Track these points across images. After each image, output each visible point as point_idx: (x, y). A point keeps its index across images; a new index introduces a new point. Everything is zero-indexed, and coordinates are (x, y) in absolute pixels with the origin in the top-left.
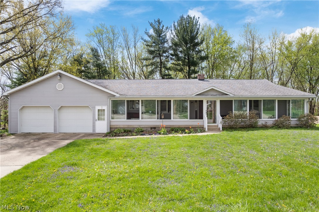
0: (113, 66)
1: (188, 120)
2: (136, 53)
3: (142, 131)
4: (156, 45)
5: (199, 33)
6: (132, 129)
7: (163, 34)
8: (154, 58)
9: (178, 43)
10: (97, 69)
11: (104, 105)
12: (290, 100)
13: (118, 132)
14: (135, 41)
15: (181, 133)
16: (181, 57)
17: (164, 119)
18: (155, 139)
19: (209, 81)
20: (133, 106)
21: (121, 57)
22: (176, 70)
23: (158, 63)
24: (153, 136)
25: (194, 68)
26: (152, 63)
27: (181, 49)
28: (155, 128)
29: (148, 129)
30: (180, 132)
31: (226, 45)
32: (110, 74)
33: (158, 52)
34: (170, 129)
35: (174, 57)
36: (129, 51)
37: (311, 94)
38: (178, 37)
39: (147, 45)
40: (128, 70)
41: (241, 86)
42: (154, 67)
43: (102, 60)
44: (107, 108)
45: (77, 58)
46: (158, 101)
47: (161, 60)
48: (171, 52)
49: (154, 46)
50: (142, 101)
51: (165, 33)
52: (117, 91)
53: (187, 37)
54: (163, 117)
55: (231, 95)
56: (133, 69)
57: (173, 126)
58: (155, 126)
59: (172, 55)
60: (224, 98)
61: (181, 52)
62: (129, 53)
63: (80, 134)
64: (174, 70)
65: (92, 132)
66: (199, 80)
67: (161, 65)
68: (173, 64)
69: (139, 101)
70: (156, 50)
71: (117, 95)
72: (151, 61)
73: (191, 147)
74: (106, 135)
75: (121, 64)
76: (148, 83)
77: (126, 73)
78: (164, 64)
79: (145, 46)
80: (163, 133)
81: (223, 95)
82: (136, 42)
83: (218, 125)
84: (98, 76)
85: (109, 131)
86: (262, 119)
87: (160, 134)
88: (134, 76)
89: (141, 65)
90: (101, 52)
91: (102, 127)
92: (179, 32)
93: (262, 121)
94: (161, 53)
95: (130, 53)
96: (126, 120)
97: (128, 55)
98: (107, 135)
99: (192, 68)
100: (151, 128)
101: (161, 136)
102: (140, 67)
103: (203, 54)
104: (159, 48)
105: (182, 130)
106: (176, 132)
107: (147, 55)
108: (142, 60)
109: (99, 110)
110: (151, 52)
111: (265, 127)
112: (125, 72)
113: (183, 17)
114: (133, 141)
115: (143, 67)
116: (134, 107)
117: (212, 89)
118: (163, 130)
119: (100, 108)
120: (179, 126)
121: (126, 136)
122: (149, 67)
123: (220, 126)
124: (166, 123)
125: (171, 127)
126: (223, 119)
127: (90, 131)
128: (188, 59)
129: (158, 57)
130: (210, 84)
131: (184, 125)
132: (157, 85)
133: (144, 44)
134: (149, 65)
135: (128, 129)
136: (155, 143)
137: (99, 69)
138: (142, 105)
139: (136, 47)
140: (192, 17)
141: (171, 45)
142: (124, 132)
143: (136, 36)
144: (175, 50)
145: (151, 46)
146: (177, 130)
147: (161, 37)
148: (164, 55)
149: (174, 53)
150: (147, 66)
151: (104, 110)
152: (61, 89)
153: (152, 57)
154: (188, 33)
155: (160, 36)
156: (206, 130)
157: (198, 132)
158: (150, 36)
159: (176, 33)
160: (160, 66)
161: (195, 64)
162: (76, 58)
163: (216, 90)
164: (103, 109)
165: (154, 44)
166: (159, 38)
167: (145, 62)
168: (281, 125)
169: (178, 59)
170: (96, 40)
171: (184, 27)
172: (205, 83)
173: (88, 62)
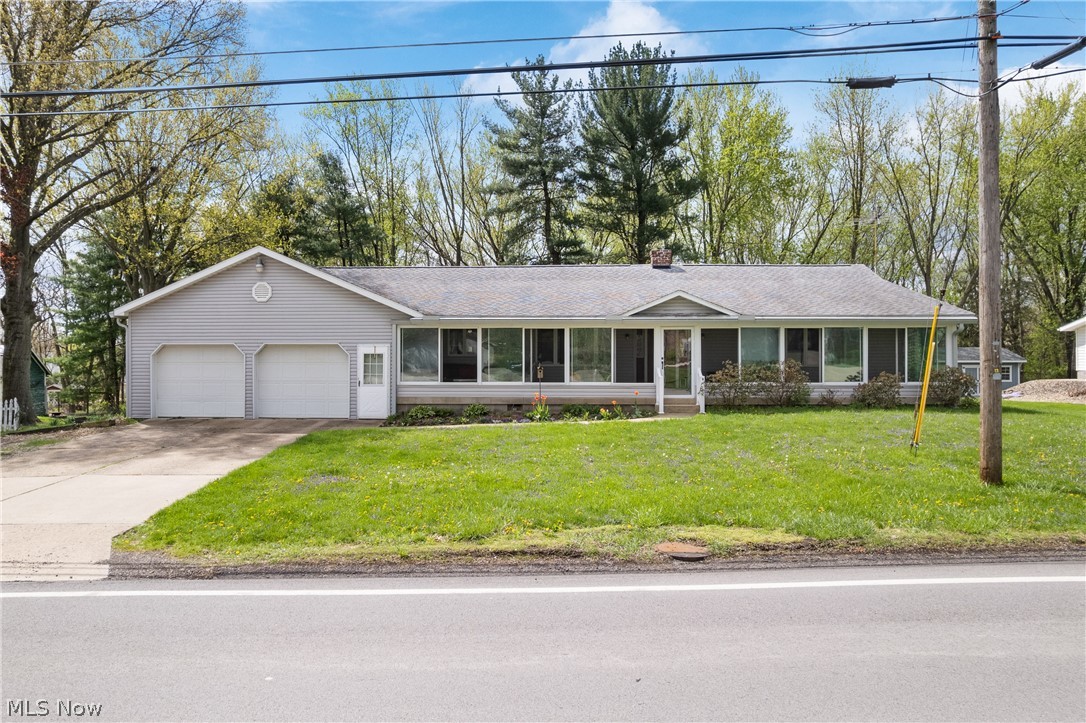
0: (387, 213)
1: (612, 383)
2: (466, 170)
3: (485, 414)
4: (533, 143)
5: (675, 102)
6: (458, 408)
7: (555, 107)
8: (523, 186)
9: (604, 139)
10: (339, 225)
11: (381, 341)
12: (904, 330)
13: (420, 416)
14: (462, 130)
15: (589, 419)
16: (615, 183)
17: (543, 380)
18: (517, 431)
19: (682, 271)
20: (460, 346)
21: (416, 182)
22: (597, 226)
23: (538, 202)
24: (514, 424)
25: (655, 221)
26: (517, 203)
27: (612, 157)
28: (519, 406)
29: (501, 408)
30: (587, 414)
31: (763, 142)
32: (381, 240)
33: (538, 168)
34: (560, 408)
35: (591, 184)
36: (443, 165)
37: (963, 311)
38: (605, 119)
39: (503, 145)
40: (437, 225)
41: (776, 285)
42: (524, 215)
43: (353, 192)
44: (387, 349)
45: (278, 191)
46: (527, 331)
47: (546, 194)
48: (582, 166)
49: (525, 148)
50: (485, 331)
51: (560, 103)
52: (415, 303)
53: (634, 116)
54: (540, 375)
55: (733, 316)
56: (455, 224)
57: (570, 399)
58: (519, 399)
59: (583, 175)
60: (713, 323)
61: (613, 166)
62: (442, 170)
63: (316, 422)
64: (590, 226)
65: (348, 417)
66: (654, 267)
67: (548, 211)
68: (589, 205)
69: (475, 331)
70: (531, 162)
71: (417, 315)
72: (515, 197)
73: (602, 444)
74: (388, 422)
75: (415, 206)
76: (502, 278)
77: (431, 236)
78: (558, 205)
79: (497, 148)
80: (540, 419)
81: (708, 314)
82: (466, 132)
83: (695, 399)
84: (341, 246)
85: (394, 412)
86: (824, 383)
87: (531, 419)
88: (459, 245)
89: (481, 210)
90: (351, 167)
91: (375, 401)
92: (605, 101)
93: (822, 387)
94: (548, 170)
95: (444, 171)
96: (439, 383)
97: (440, 177)
98: (391, 423)
99: (651, 221)
100: (510, 406)
101: (533, 424)
102: (477, 214)
103: (688, 172)
104: (539, 153)
105: (592, 409)
106: (576, 415)
107: (501, 177)
108: (485, 192)
109: (366, 356)
110: (515, 168)
111: (828, 404)
112: (429, 234)
113: (620, 49)
114: (461, 434)
115: (488, 215)
116: (460, 348)
117: (679, 298)
118: (540, 409)
119: (370, 350)
120: (585, 399)
121: (441, 424)
122: (507, 216)
123: (701, 401)
124: (551, 391)
125: (566, 403)
126: (707, 380)
127: (345, 414)
128: (638, 190)
129: (539, 183)
130: (687, 278)
131: (600, 399)
132: (527, 284)
133: (493, 140)
134: (509, 210)
135: (446, 407)
136: (517, 437)
137: (345, 224)
138: (484, 345)
139: (466, 148)
140: (653, 50)
141: (580, 142)
142: (436, 416)
143: (464, 115)
144: (593, 160)
145: (515, 148)
146: (580, 410)
147: (549, 116)
148: (559, 176)
149: (591, 170)
150: (500, 213)
151: (380, 356)
152: (265, 300)
153: (517, 182)
154: (637, 106)
155: (543, 114)
156: (661, 411)
157: (634, 416)
158: (511, 114)
159: (596, 105)
160: (544, 214)
161: (659, 207)
162: (273, 193)
163: (691, 302)
164: (378, 352)
165: (524, 142)
166: (543, 119)
167: (494, 201)
168: (871, 400)
169: (605, 190)
170: (334, 127)
171: (623, 83)
172: (670, 278)
173: (311, 202)
